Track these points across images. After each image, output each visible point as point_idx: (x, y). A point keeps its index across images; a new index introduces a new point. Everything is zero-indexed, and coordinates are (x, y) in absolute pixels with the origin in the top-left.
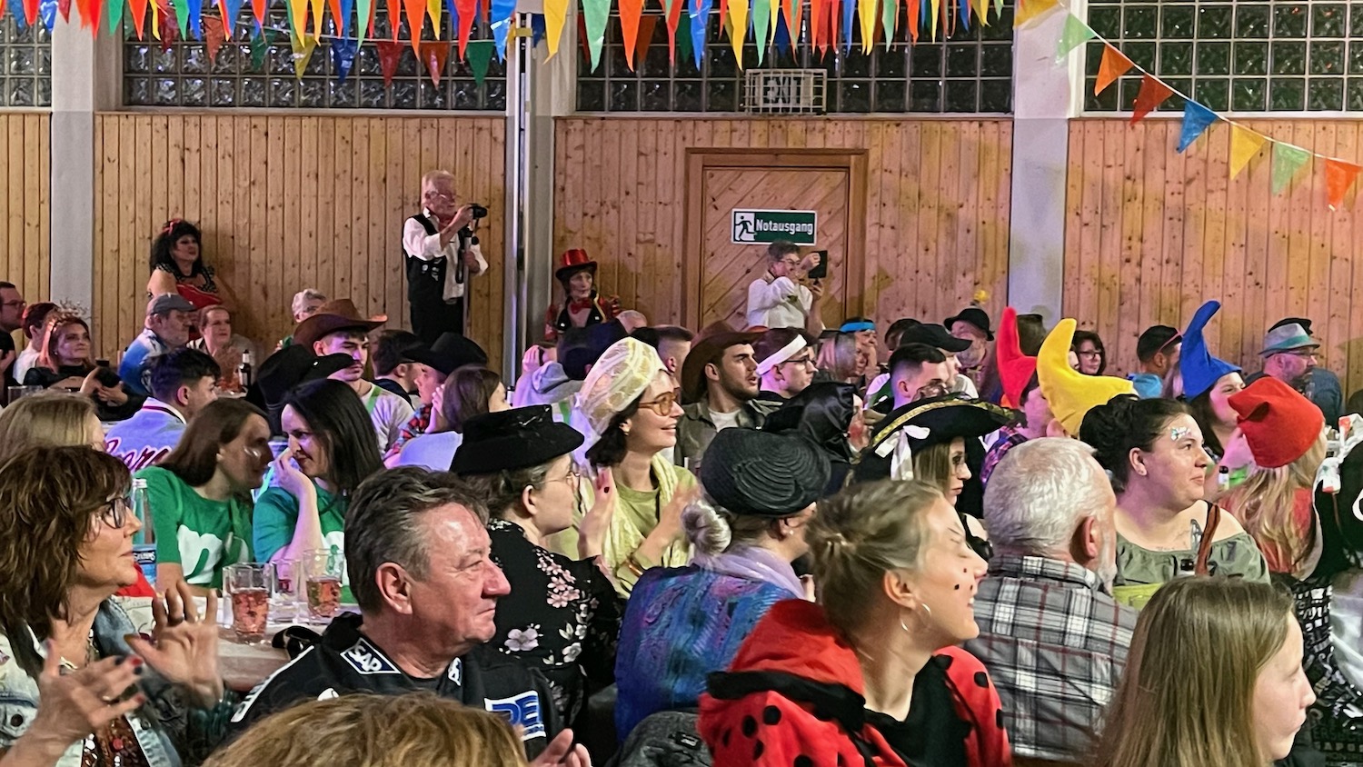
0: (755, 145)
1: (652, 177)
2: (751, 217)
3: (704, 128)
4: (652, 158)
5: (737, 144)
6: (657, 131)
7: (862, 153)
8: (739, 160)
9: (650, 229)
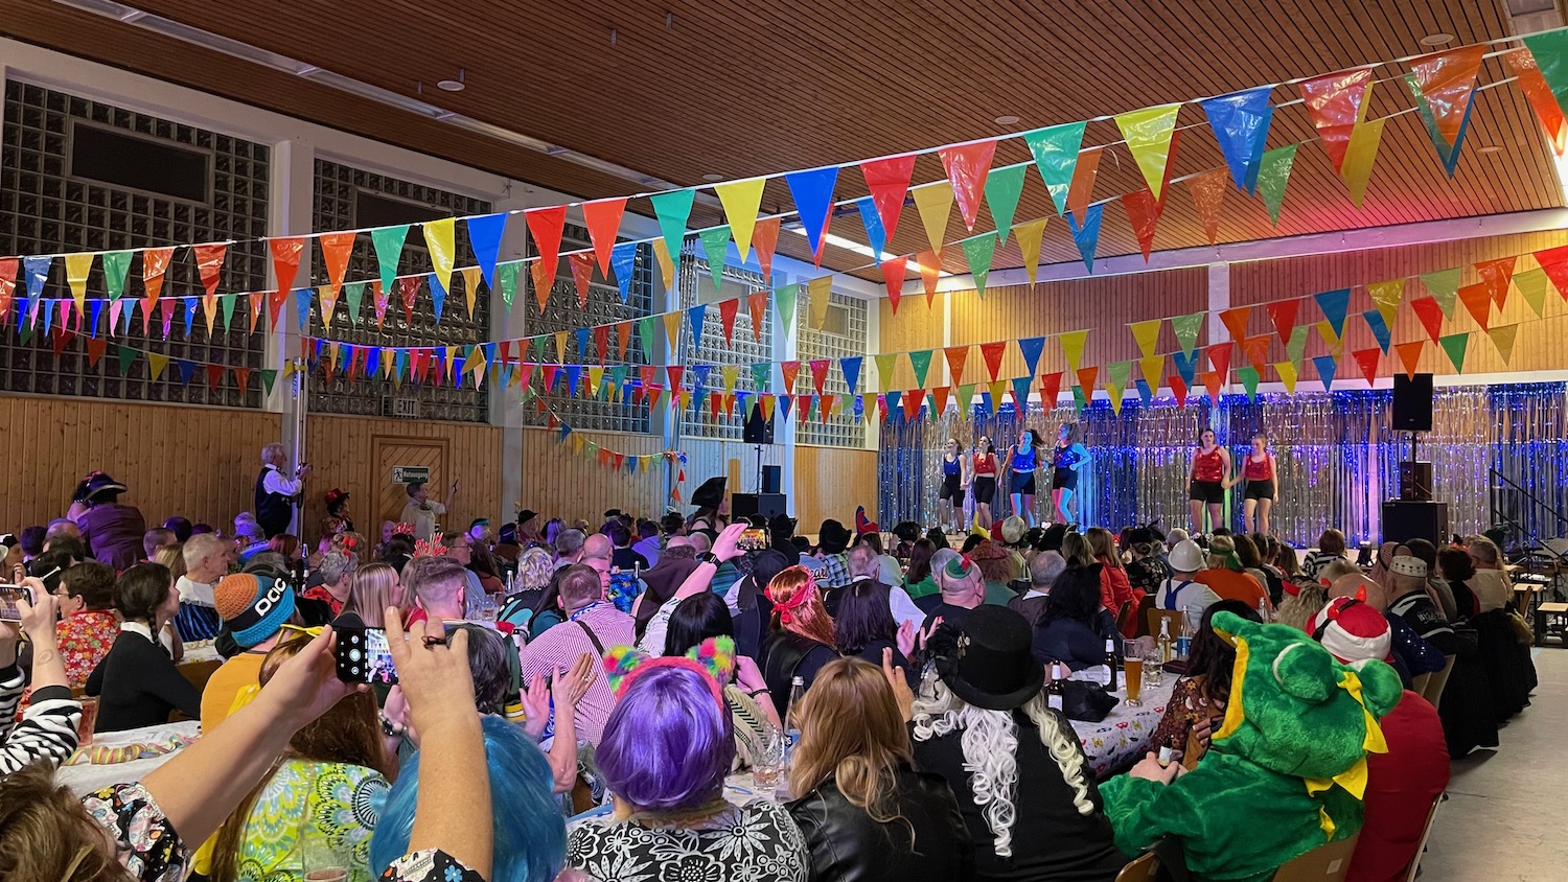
0: (402, 434)
1: (355, 449)
2: (401, 470)
3: (380, 424)
4: (356, 439)
5: (396, 433)
6: (359, 425)
7: (448, 440)
8: (395, 441)
9: (355, 475)
